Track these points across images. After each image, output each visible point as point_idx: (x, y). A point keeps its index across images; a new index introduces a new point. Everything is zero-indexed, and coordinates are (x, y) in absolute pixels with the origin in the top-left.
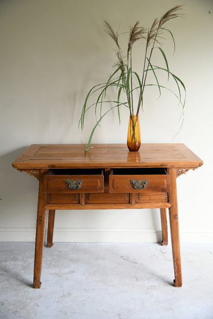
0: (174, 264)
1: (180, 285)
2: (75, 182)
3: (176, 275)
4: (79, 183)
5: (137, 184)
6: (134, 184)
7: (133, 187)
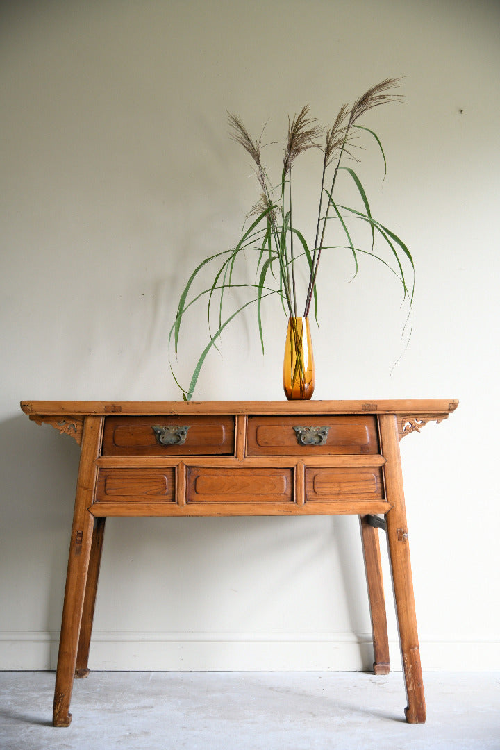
0: (404, 659)
1: (421, 718)
2: (172, 430)
3: (411, 688)
4: (183, 434)
5: (308, 435)
6: (301, 435)
7: (299, 441)
